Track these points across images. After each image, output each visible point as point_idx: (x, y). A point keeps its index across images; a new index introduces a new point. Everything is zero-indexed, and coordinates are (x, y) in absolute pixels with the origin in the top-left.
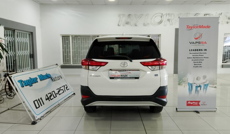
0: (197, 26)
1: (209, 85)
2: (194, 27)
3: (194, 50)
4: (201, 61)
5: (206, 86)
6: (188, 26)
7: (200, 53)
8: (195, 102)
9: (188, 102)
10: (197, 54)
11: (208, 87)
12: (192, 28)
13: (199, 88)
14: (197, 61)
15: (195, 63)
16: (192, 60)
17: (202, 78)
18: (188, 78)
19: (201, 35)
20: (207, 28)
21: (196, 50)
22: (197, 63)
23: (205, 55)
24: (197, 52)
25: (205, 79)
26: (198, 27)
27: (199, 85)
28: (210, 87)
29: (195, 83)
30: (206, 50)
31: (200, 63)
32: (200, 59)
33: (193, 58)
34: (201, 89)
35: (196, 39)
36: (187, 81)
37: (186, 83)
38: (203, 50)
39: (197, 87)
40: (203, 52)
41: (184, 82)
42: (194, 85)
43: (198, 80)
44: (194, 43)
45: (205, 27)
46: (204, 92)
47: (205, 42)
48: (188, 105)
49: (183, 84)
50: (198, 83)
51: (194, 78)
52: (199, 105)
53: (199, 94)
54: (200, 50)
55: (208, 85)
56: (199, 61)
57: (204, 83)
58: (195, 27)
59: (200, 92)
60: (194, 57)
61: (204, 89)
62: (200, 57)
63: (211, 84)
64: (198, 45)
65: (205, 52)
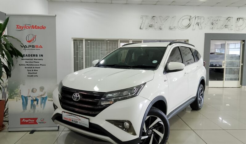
0: (29, 26)
1: (48, 99)
2: (25, 27)
3: (27, 55)
4: (36, 69)
5: (44, 99)
6: (18, 26)
7: (35, 59)
8: (31, 119)
9: (21, 119)
10: (31, 61)
11: (47, 101)
12: (22, 28)
13: (35, 103)
14: (31, 69)
15: (30, 72)
16: (25, 68)
17: (38, 90)
18: (20, 90)
19: (34, 37)
20: (42, 29)
21: (29, 56)
22: (32, 72)
23: (41, 62)
24: (31, 58)
25: (42, 91)
26: (31, 28)
27: (35, 99)
28: (49, 100)
29: (30, 96)
30: (42, 56)
31: (35, 72)
32: (35, 66)
33: (27, 65)
34: (37, 104)
35: (29, 42)
36: (19, 94)
37: (18, 96)
38: (38, 55)
39: (33, 101)
40: (38, 57)
41: (16, 94)
42: (29, 98)
43: (33, 92)
44: (27, 47)
45: (39, 28)
46: (41, 107)
47: (41, 46)
48: (22, 123)
49: (15, 98)
50: (34, 95)
51: (29, 90)
52: (36, 123)
53: (36, 110)
54: (34, 55)
55: (46, 98)
56: (33, 69)
57: (42, 96)
58: (27, 27)
59: (37, 107)
60: (27, 63)
61: (41, 104)
62: (35, 64)
63: (50, 97)
64: (32, 49)
65: (41, 58)
